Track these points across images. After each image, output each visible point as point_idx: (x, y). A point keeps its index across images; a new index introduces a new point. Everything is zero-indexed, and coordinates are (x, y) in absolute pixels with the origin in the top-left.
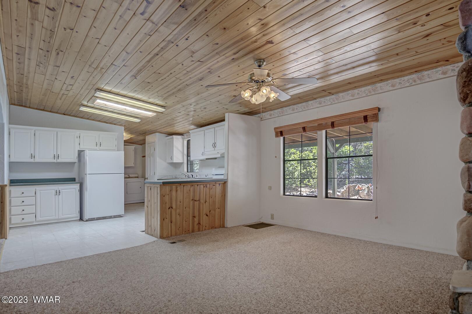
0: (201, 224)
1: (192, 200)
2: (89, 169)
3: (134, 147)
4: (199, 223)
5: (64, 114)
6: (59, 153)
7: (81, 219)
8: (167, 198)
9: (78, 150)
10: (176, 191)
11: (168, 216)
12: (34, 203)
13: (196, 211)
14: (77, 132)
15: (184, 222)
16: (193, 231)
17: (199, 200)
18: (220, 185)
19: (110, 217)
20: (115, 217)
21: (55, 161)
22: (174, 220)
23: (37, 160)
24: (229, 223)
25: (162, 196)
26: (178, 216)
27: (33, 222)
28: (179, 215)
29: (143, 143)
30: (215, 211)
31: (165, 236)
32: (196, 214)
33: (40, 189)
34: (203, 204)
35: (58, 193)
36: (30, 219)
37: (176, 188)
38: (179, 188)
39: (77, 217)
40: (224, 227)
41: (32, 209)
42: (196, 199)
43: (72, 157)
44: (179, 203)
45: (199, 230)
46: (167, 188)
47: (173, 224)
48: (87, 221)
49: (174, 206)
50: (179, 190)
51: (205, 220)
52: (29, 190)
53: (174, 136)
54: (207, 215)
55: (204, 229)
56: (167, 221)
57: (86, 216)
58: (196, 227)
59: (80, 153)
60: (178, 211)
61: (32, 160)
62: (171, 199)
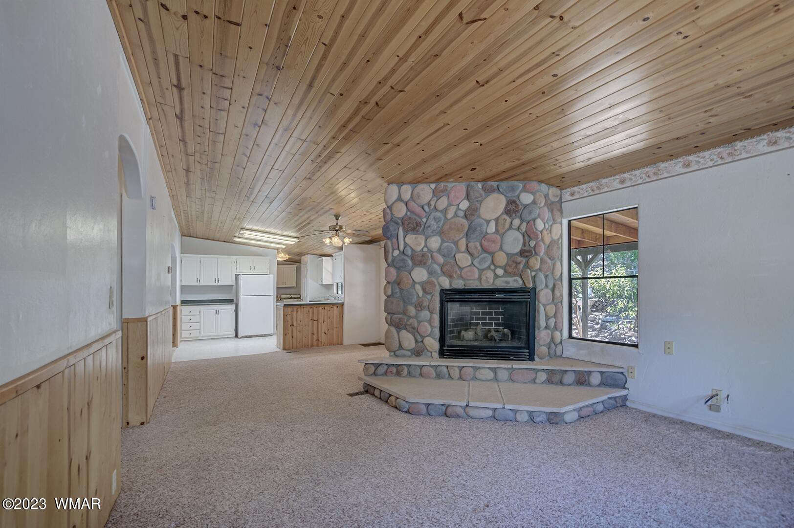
0: (320, 340)
1: (311, 320)
2: (242, 292)
3: (296, 266)
4: (318, 340)
5: (225, 242)
6: (219, 277)
7: (236, 336)
8: (288, 318)
9: (235, 274)
10: (297, 312)
11: (290, 332)
12: (199, 321)
13: (314, 329)
14: (234, 258)
15: (304, 338)
16: (312, 346)
17: (318, 320)
18: (337, 307)
19: (261, 336)
20: (266, 335)
21: (216, 284)
22: (294, 335)
23: (202, 284)
24: (346, 341)
25: (285, 316)
26: (298, 333)
27: (198, 337)
28: (299, 331)
29: (299, 262)
30: (333, 329)
31: (287, 348)
32: (315, 332)
33: (204, 308)
34: (321, 324)
35: (217, 312)
36: (195, 334)
37: (297, 309)
38: (299, 310)
39: (233, 334)
40: (342, 345)
41: (197, 326)
42: (314, 319)
43: (230, 281)
44: (299, 321)
45: (318, 345)
46: (289, 309)
47: (294, 339)
48: (240, 338)
49: (295, 324)
50: (299, 312)
51: (323, 338)
52: (195, 309)
53: (323, 258)
54: (325, 333)
55: (322, 345)
56: (289, 336)
57: (240, 335)
58: (315, 343)
59: (237, 276)
60: (298, 328)
61: (198, 284)
62: (292, 318)
